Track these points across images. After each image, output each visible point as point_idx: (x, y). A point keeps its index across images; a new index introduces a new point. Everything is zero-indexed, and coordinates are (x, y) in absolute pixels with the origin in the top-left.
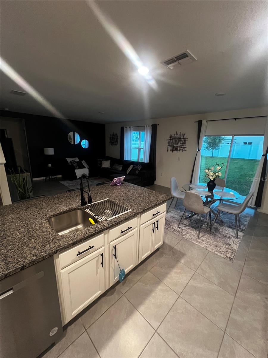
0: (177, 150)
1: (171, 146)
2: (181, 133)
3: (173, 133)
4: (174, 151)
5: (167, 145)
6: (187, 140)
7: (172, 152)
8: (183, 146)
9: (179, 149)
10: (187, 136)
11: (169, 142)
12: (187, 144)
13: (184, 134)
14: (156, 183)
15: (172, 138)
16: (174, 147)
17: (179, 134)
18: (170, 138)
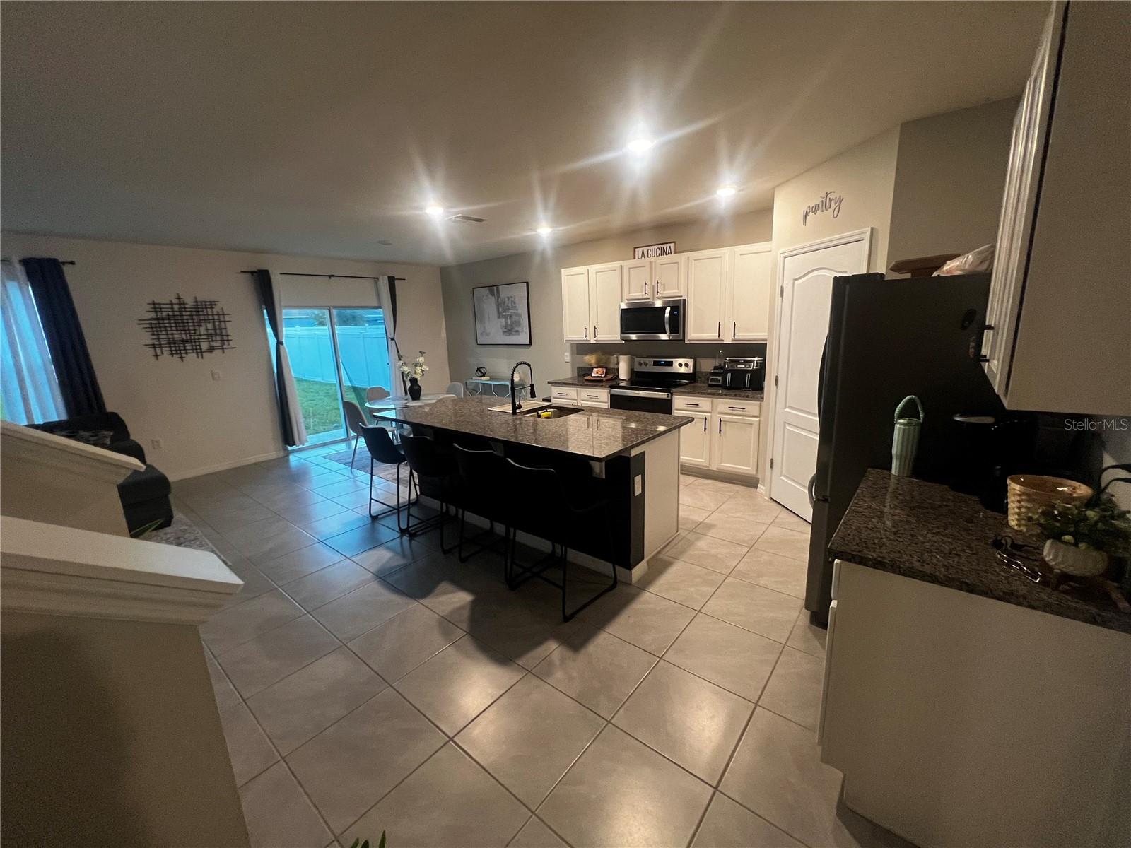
0: (199, 352)
1: (170, 342)
2: (199, 299)
3: (165, 298)
4: (186, 353)
5: (148, 338)
6: (227, 318)
7: (181, 357)
8: (219, 337)
9: (204, 345)
10: (224, 305)
11: (156, 328)
12: (231, 329)
13: (212, 303)
15: (164, 314)
16: (184, 341)
17: (189, 303)
18: (153, 315)
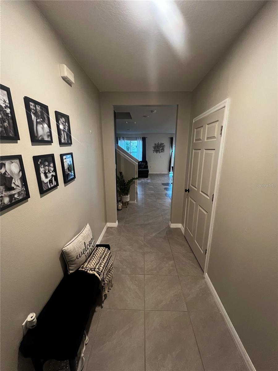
0: (159, 152)
1: (156, 150)
3: (157, 143)
5: (153, 149)
6: (165, 147)
7: (157, 153)
8: (163, 150)
9: (160, 151)
10: (165, 144)
11: (155, 148)
12: (165, 149)
13: (163, 144)
14: (149, 173)
15: (156, 145)
16: (158, 150)
17: (160, 144)
